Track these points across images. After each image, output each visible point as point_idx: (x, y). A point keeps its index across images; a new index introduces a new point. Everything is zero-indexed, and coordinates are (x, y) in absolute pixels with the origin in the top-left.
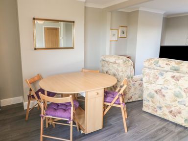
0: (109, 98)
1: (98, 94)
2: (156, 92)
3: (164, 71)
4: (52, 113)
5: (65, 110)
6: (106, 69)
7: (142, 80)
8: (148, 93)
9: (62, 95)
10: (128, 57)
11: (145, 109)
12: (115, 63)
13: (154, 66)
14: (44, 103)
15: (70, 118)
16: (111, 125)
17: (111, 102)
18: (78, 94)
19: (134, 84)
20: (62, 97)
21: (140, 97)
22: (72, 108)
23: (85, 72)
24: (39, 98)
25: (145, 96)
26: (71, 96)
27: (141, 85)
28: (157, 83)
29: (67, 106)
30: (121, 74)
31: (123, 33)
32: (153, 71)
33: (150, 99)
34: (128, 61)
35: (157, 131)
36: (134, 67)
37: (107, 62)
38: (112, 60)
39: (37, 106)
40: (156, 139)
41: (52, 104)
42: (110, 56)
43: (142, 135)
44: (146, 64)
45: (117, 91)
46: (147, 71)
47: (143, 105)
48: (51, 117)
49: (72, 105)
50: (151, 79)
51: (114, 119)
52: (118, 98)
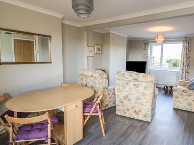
0: (88, 109)
1: (77, 106)
2: (125, 98)
3: (129, 81)
4: (25, 136)
5: (41, 130)
6: (84, 82)
7: (114, 89)
8: (119, 99)
9: (38, 114)
10: (103, 71)
11: (118, 113)
12: (92, 76)
13: (122, 78)
14: (13, 126)
15: (47, 137)
16: (91, 133)
17: (89, 112)
18: (57, 109)
19: (109, 94)
20: (38, 115)
21: (113, 104)
22: (49, 126)
23: (64, 87)
24: (5, 121)
25: (117, 102)
26: (47, 113)
27: (114, 93)
28: (125, 90)
29: (43, 124)
30: (98, 85)
31: (99, 50)
32: (121, 82)
33: (121, 104)
34: (103, 74)
35: (127, 129)
36: (108, 79)
37: (86, 76)
38: (90, 73)
39: (4, 131)
40: (127, 135)
41: (25, 125)
42: (89, 70)
43: (117, 135)
44: (117, 76)
45: (95, 101)
46: (117, 81)
47: (117, 109)
48: (23, 141)
49: (49, 122)
50: (121, 87)
51: (93, 127)
52: (96, 108)
